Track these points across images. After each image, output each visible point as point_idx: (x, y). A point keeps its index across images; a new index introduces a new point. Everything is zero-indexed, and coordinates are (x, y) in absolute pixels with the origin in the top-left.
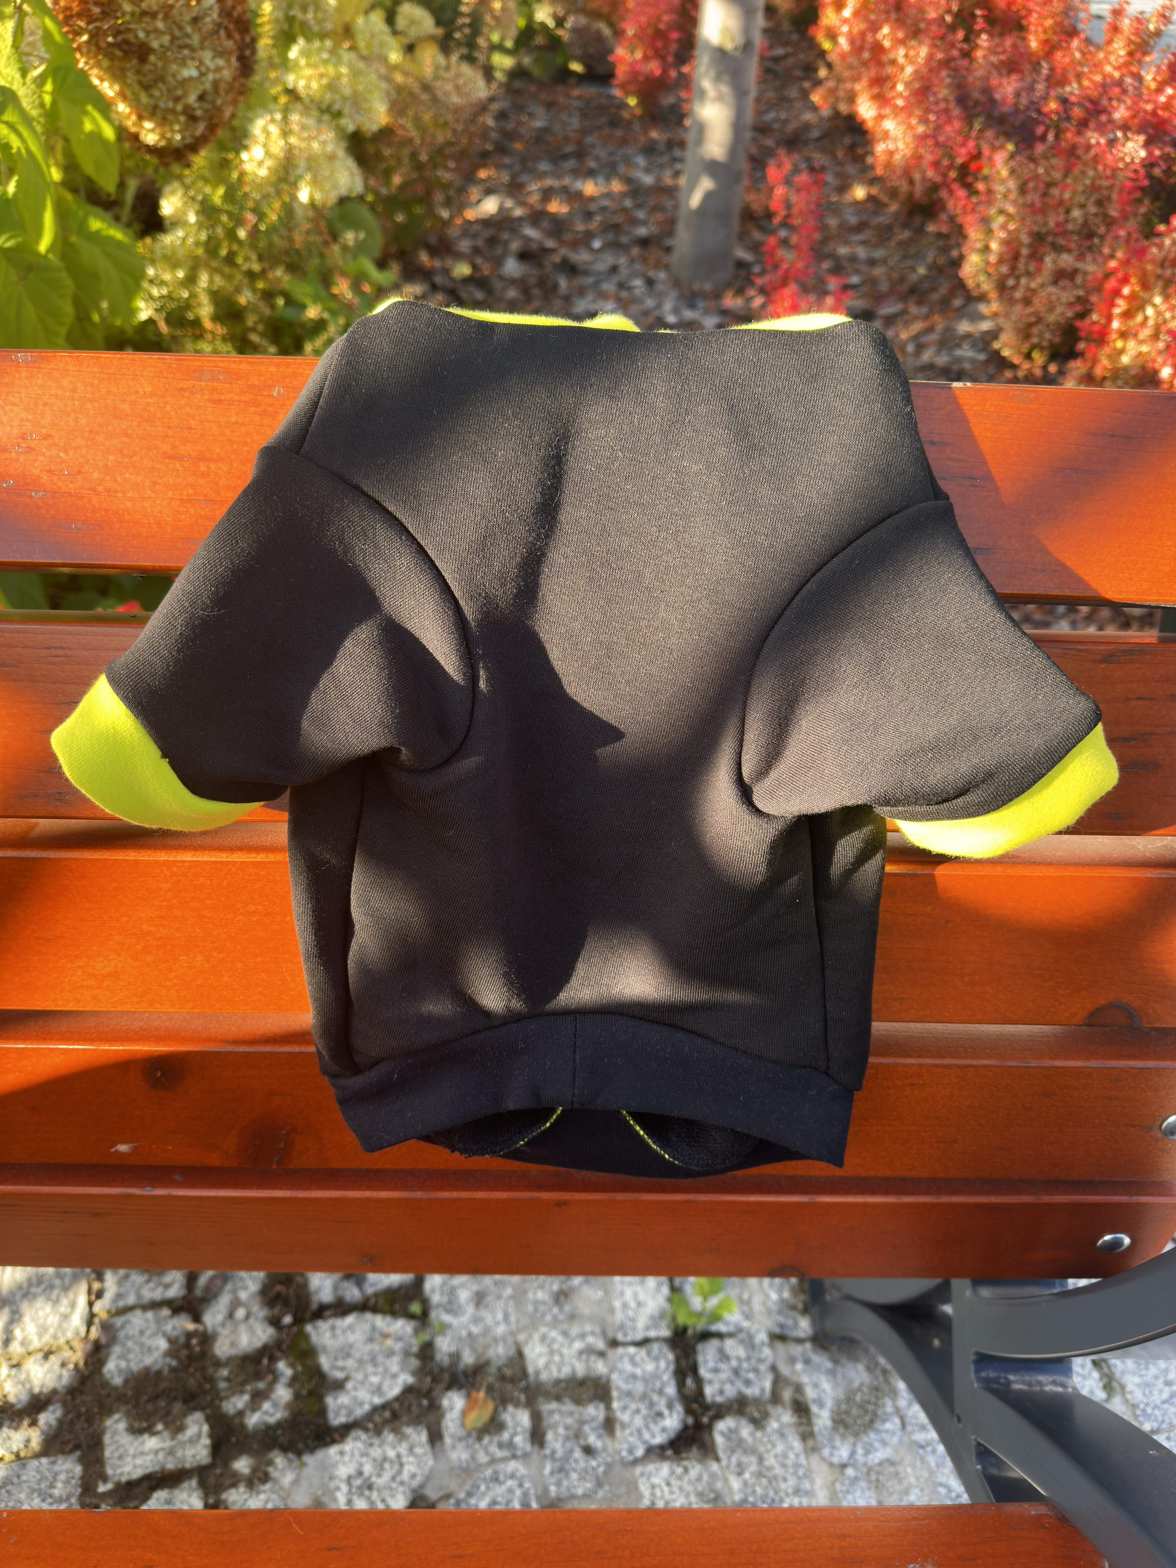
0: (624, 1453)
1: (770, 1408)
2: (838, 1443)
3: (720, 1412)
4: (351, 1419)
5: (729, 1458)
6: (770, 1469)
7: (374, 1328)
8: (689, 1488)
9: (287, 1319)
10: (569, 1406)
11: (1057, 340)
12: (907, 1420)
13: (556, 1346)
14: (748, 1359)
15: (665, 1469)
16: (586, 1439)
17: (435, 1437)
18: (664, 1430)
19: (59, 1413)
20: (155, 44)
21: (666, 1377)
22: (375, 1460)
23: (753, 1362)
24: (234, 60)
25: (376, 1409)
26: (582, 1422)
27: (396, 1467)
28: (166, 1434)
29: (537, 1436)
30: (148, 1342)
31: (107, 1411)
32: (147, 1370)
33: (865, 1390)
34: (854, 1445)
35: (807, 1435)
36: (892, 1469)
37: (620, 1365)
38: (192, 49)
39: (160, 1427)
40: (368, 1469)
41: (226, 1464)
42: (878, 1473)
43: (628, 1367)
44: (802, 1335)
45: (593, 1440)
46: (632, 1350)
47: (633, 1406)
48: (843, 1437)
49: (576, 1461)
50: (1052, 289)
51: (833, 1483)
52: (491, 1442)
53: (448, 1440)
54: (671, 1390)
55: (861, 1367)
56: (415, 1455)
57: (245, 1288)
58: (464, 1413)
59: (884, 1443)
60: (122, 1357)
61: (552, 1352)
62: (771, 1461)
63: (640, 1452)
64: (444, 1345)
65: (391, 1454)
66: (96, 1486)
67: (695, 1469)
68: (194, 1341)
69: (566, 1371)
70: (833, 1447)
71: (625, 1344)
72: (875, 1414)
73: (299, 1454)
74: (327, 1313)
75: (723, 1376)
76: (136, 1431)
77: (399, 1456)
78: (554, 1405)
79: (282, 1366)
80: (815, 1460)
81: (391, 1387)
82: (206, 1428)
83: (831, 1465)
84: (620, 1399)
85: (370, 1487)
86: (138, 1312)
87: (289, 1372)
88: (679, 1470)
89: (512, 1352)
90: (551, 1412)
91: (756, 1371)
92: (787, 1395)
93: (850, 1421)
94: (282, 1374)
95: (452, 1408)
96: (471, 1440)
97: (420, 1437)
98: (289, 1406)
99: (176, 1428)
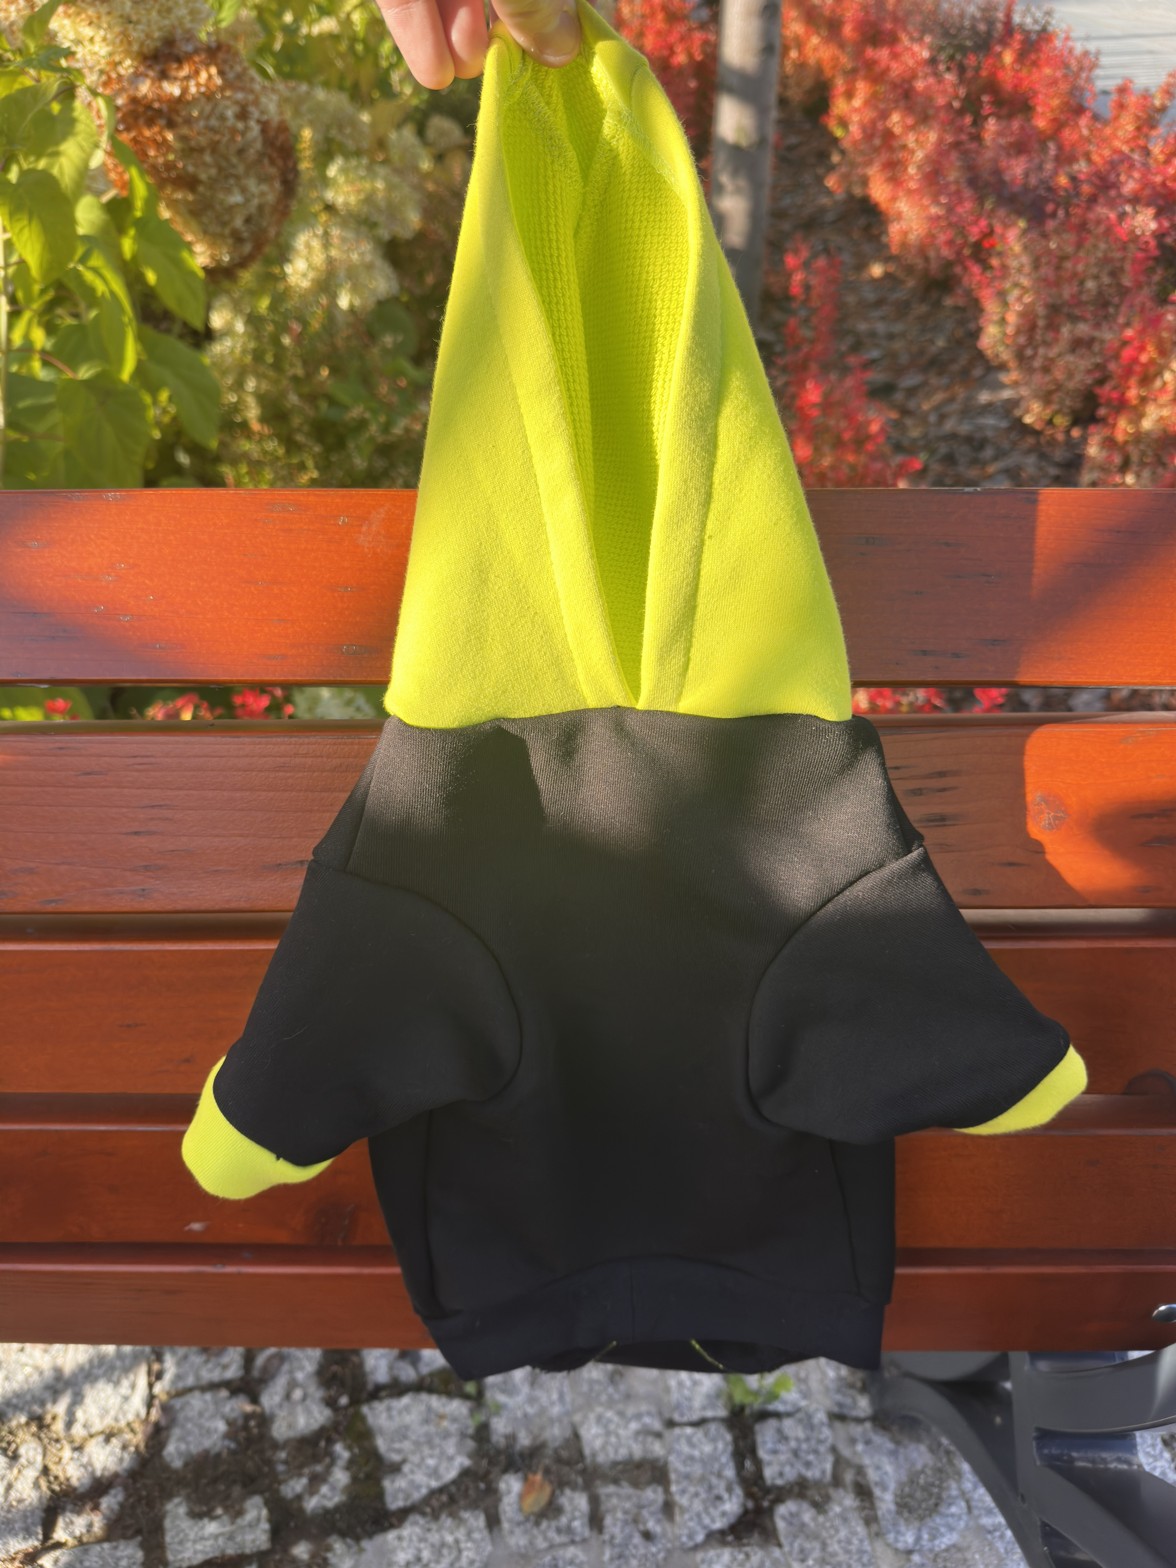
0: (684, 1539)
1: (831, 1491)
2: (903, 1529)
3: (780, 1495)
4: (409, 1503)
5: (791, 1544)
6: (834, 1555)
7: (429, 1409)
9: (344, 1400)
10: (627, 1489)
11: (1078, 405)
12: (973, 1504)
13: (612, 1427)
14: (807, 1440)
15: (726, 1555)
16: (645, 1523)
17: (493, 1522)
18: (724, 1514)
19: (120, 1497)
20: (203, 177)
21: (724, 1459)
22: (433, 1546)
23: (813, 1443)
24: (277, 184)
25: (433, 1493)
26: (640, 1507)
27: (455, 1553)
28: (226, 1518)
29: (596, 1521)
30: (207, 1424)
31: (168, 1495)
32: (206, 1452)
33: (929, 1472)
34: (919, 1530)
35: (871, 1520)
36: (959, 1556)
37: (677, 1447)
38: (237, 178)
39: (219, 1511)
40: (426, 1555)
41: (286, 1550)
42: (945, 1560)
43: (686, 1449)
44: (861, 1414)
45: (652, 1525)
46: (689, 1430)
47: (692, 1489)
48: (908, 1522)
49: (636, 1547)
50: (1070, 358)
52: (549, 1527)
53: (506, 1525)
54: (730, 1472)
55: (923, 1448)
56: (474, 1541)
57: (302, 1368)
58: (521, 1497)
59: (951, 1529)
60: (182, 1439)
61: (608, 1433)
62: (834, 1547)
63: (700, 1538)
64: (500, 1427)
65: (449, 1539)
67: (757, 1556)
68: (252, 1423)
69: (623, 1453)
70: (898, 1533)
71: (682, 1425)
72: (939, 1497)
73: (357, 1539)
74: (383, 1394)
75: (783, 1457)
76: (196, 1516)
77: (457, 1541)
78: (611, 1489)
79: (338, 1447)
80: (879, 1546)
81: (448, 1469)
82: (264, 1512)
83: (896, 1551)
84: (678, 1482)
86: (197, 1394)
87: (346, 1455)
88: (741, 1557)
89: (568, 1433)
90: (609, 1496)
91: (816, 1452)
92: (849, 1477)
93: (913, 1503)
94: (339, 1457)
95: (509, 1492)
96: (529, 1525)
97: (477, 1520)
98: (347, 1489)
99: (236, 1512)
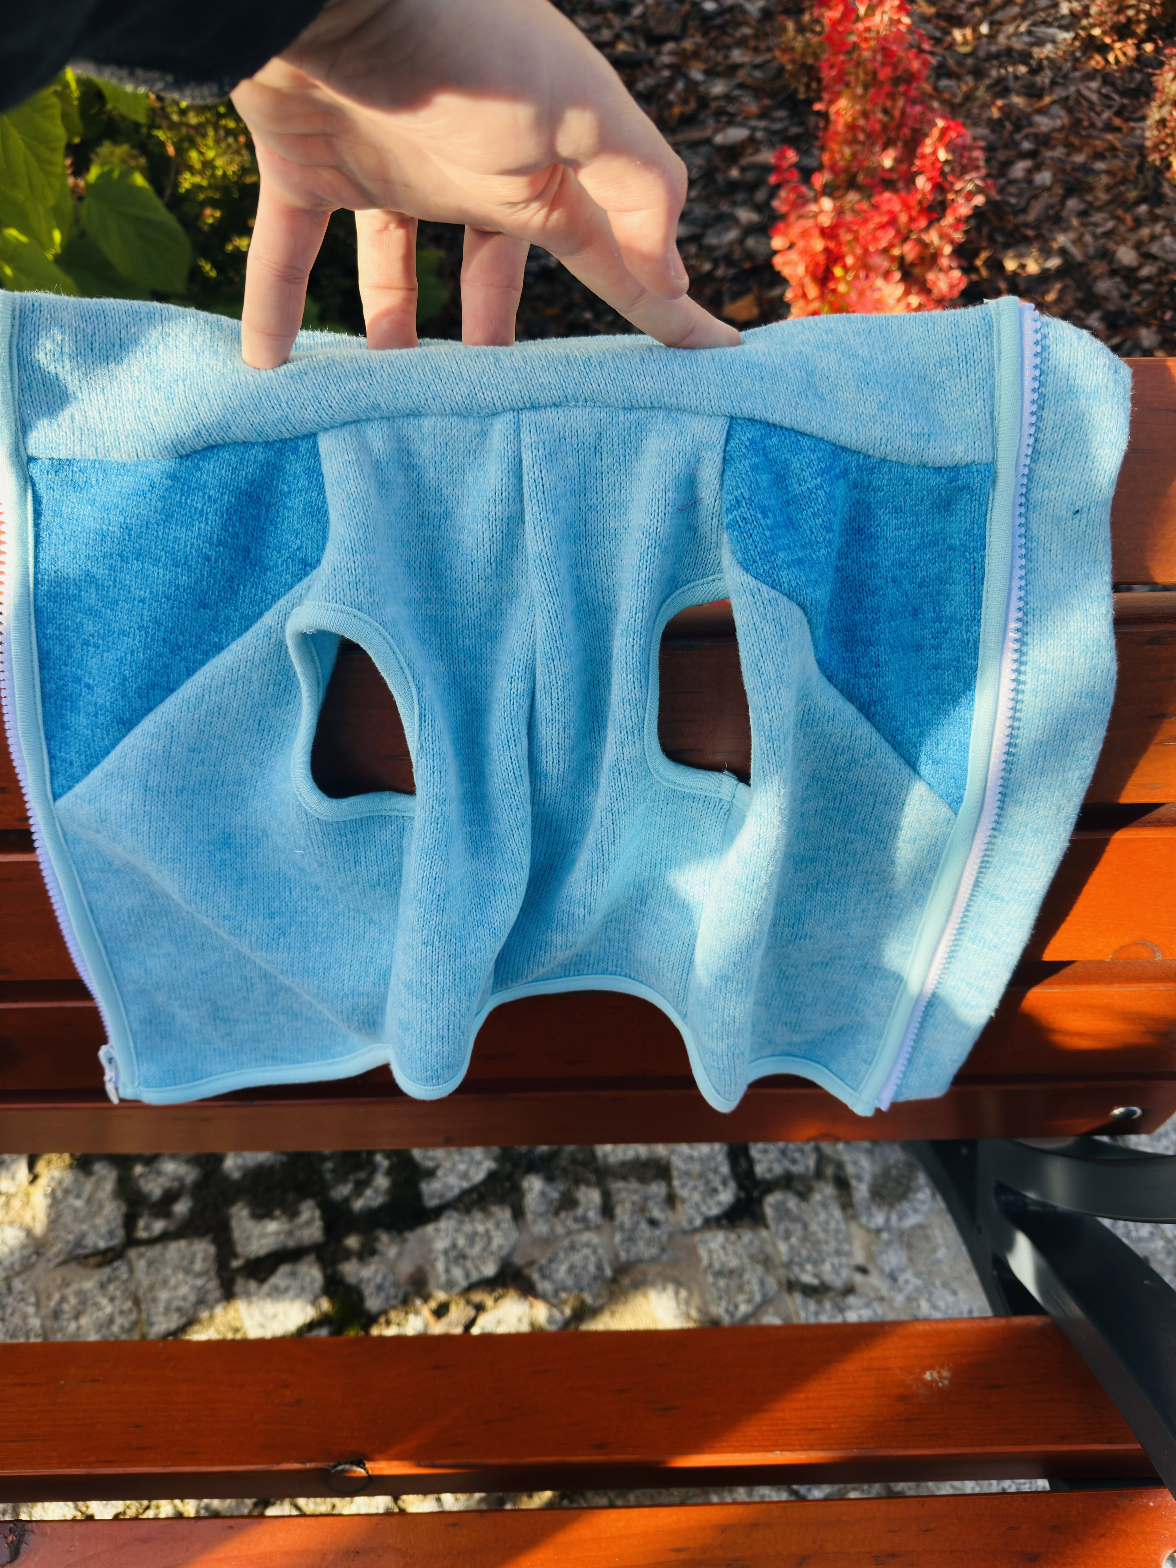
0: (684, 1224)
1: (813, 1183)
2: (874, 1211)
3: (769, 1187)
4: (444, 1201)
5: (777, 1226)
6: (813, 1234)
8: (742, 1252)
10: (634, 1185)
15: (721, 1236)
16: (650, 1212)
17: (518, 1214)
18: (719, 1203)
19: (191, 1203)
21: (720, 1160)
22: (466, 1235)
23: (799, 1143)
25: (465, 1192)
26: (646, 1199)
27: (485, 1240)
28: (284, 1219)
29: (607, 1210)
31: (230, 1201)
32: (260, 1167)
33: (900, 1166)
34: (889, 1213)
35: (847, 1203)
36: (922, 1232)
37: (678, 1150)
39: (278, 1213)
40: (461, 1242)
41: (338, 1241)
42: (910, 1234)
45: (656, 1213)
47: (691, 1183)
48: (880, 1207)
49: (643, 1231)
51: (870, 1246)
52: (567, 1217)
53: (529, 1216)
54: (725, 1169)
56: (502, 1230)
58: (543, 1193)
59: (916, 1211)
62: (814, 1227)
63: (698, 1222)
65: (481, 1228)
66: (230, 1262)
67: (747, 1236)
69: (630, 1156)
70: (870, 1215)
72: (908, 1186)
73: (400, 1232)
75: (771, 1157)
76: (257, 1217)
77: (487, 1232)
78: (620, 1185)
79: (379, 1160)
80: (854, 1228)
81: (477, 1173)
82: (317, 1213)
83: (868, 1230)
84: (680, 1178)
85: (464, 1257)
87: (386, 1164)
88: (733, 1237)
90: (619, 1190)
91: (801, 1151)
92: (829, 1171)
93: (884, 1191)
94: (380, 1166)
95: (531, 1189)
96: (550, 1215)
97: (504, 1214)
98: (389, 1191)
99: (292, 1213)
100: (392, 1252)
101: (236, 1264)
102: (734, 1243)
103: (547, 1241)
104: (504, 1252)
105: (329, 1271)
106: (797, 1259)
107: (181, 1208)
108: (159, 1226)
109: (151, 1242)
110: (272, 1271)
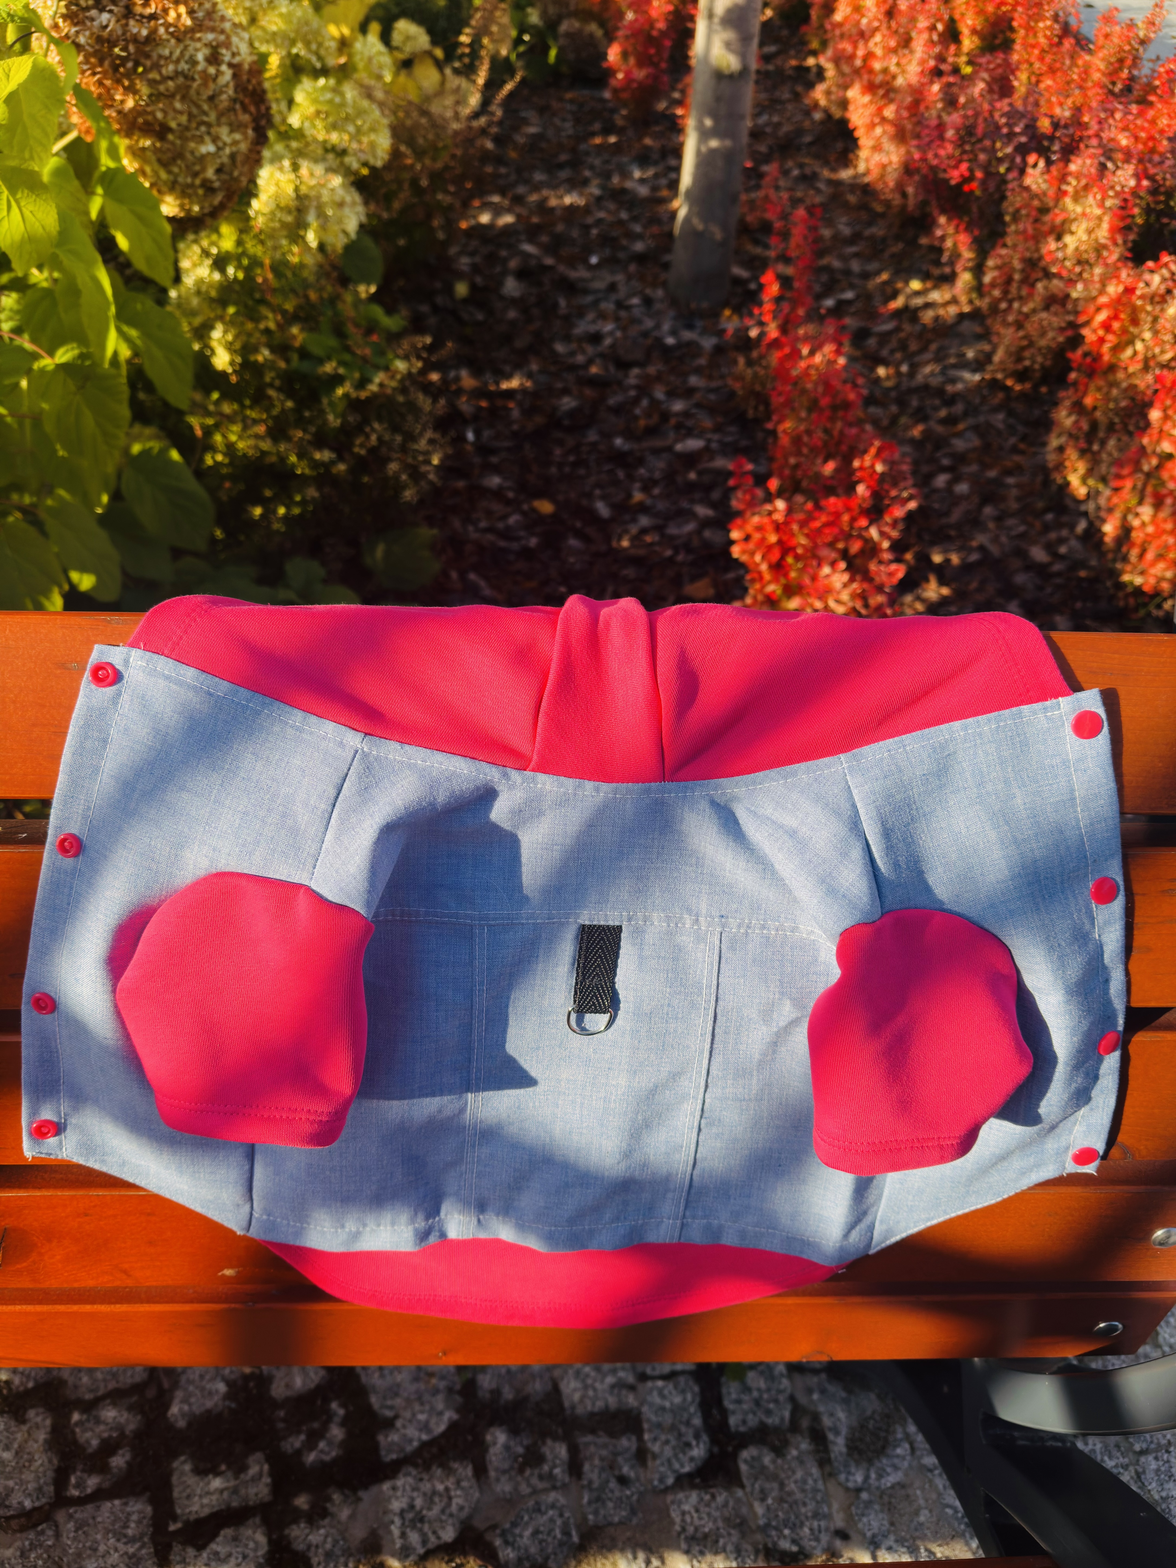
0: (656, 1483)
1: (789, 1435)
2: (853, 1468)
3: (743, 1440)
4: (402, 1456)
5: (753, 1485)
6: (790, 1494)
8: (717, 1514)
10: (604, 1439)
11: (1048, 363)
12: (914, 1447)
13: (589, 1381)
14: (768, 1390)
15: (694, 1496)
16: (620, 1469)
17: (481, 1471)
18: (692, 1459)
19: (128, 1457)
20: (173, 125)
21: (692, 1410)
22: (425, 1494)
23: (773, 1392)
24: (250, 132)
25: (424, 1445)
26: (616, 1454)
27: (445, 1500)
28: (229, 1474)
29: (575, 1467)
30: (208, 1386)
31: (173, 1454)
32: (208, 1412)
33: (877, 1417)
34: (868, 1470)
35: (824, 1461)
36: (903, 1492)
37: (649, 1398)
38: (209, 125)
39: (223, 1467)
40: (419, 1502)
41: (287, 1501)
42: (891, 1496)
43: (657, 1400)
45: (626, 1470)
46: (660, 1383)
47: (663, 1437)
48: (858, 1463)
49: (612, 1491)
51: (849, 1507)
52: (532, 1475)
53: (492, 1474)
54: (697, 1421)
55: (873, 1396)
56: (463, 1489)
58: (507, 1447)
59: (896, 1468)
60: (185, 1401)
61: (586, 1387)
62: (792, 1487)
63: (670, 1481)
64: (485, 1383)
65: (440, 1487)
66: (167, 1525)
67: (722, 1496)
68: (251, 1384)
69: (599, 1405)
70: (849, 1473)
71: (654, 1378)
72: (886, 1440)
73: (354, 1490)
75: (745, 1407)
76: (201, 1472)
77: (447, 1489)
78: (589, 1438)
79: (334, 1405)
80: (832, 1486)
81: (437, 1424)
82: (266, 1467)
83: (847, 1489)
84: (650, 1431)
85: (422, 1520)
87: (341, 1412)
88: (707, 1497)
89: (549, 1387)
90: (587, 1444)
91: (776, 1401)
92: (805, 1423)
93: (862, 1446)
94: (335, 1414)
95: (495, 1443)
96: (513, 1473)
97: (466, 1471)
98: (343, 1444)
99: (240, 1468)
100: (345, 1513)
101: (172, 1527)
102: (708, 1505)
103: (511, 1502)
104: (464, 1514)
105: (274, 1537)
106: (774, 1523)
107: (119, 1461)
108: (93, 1482)
109: (82, 1501)
110: (213, 1536)
